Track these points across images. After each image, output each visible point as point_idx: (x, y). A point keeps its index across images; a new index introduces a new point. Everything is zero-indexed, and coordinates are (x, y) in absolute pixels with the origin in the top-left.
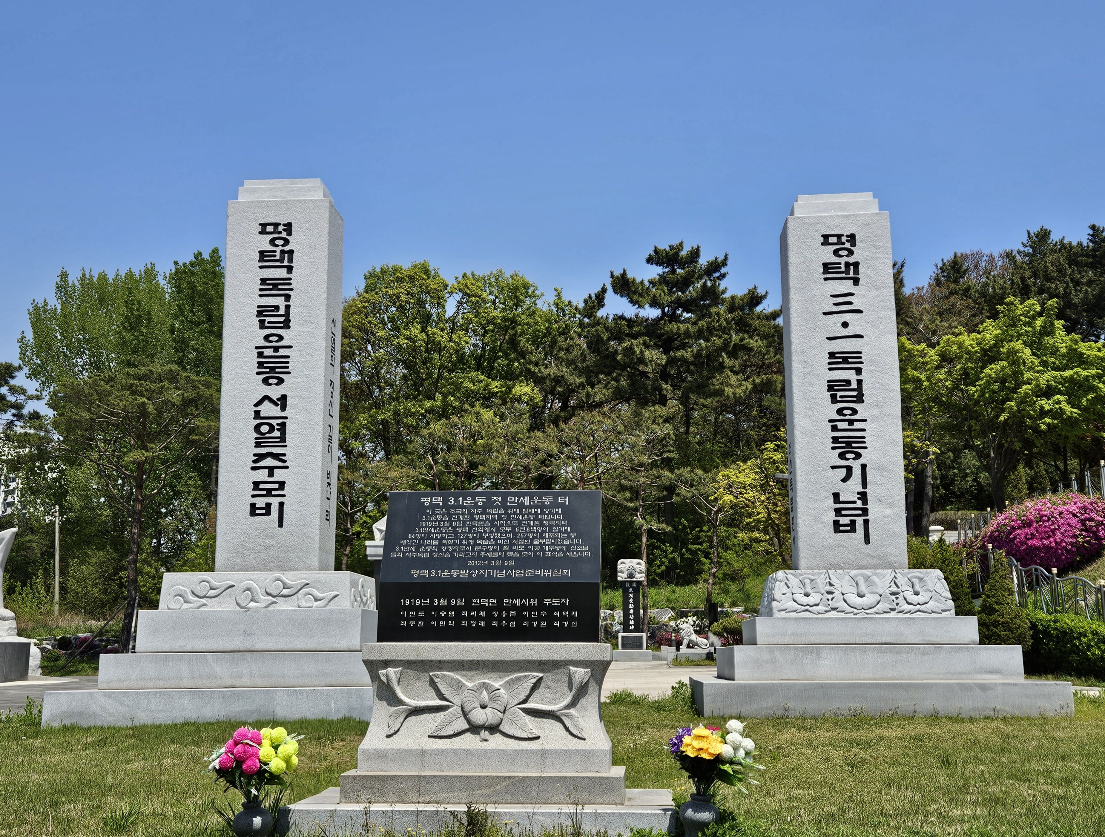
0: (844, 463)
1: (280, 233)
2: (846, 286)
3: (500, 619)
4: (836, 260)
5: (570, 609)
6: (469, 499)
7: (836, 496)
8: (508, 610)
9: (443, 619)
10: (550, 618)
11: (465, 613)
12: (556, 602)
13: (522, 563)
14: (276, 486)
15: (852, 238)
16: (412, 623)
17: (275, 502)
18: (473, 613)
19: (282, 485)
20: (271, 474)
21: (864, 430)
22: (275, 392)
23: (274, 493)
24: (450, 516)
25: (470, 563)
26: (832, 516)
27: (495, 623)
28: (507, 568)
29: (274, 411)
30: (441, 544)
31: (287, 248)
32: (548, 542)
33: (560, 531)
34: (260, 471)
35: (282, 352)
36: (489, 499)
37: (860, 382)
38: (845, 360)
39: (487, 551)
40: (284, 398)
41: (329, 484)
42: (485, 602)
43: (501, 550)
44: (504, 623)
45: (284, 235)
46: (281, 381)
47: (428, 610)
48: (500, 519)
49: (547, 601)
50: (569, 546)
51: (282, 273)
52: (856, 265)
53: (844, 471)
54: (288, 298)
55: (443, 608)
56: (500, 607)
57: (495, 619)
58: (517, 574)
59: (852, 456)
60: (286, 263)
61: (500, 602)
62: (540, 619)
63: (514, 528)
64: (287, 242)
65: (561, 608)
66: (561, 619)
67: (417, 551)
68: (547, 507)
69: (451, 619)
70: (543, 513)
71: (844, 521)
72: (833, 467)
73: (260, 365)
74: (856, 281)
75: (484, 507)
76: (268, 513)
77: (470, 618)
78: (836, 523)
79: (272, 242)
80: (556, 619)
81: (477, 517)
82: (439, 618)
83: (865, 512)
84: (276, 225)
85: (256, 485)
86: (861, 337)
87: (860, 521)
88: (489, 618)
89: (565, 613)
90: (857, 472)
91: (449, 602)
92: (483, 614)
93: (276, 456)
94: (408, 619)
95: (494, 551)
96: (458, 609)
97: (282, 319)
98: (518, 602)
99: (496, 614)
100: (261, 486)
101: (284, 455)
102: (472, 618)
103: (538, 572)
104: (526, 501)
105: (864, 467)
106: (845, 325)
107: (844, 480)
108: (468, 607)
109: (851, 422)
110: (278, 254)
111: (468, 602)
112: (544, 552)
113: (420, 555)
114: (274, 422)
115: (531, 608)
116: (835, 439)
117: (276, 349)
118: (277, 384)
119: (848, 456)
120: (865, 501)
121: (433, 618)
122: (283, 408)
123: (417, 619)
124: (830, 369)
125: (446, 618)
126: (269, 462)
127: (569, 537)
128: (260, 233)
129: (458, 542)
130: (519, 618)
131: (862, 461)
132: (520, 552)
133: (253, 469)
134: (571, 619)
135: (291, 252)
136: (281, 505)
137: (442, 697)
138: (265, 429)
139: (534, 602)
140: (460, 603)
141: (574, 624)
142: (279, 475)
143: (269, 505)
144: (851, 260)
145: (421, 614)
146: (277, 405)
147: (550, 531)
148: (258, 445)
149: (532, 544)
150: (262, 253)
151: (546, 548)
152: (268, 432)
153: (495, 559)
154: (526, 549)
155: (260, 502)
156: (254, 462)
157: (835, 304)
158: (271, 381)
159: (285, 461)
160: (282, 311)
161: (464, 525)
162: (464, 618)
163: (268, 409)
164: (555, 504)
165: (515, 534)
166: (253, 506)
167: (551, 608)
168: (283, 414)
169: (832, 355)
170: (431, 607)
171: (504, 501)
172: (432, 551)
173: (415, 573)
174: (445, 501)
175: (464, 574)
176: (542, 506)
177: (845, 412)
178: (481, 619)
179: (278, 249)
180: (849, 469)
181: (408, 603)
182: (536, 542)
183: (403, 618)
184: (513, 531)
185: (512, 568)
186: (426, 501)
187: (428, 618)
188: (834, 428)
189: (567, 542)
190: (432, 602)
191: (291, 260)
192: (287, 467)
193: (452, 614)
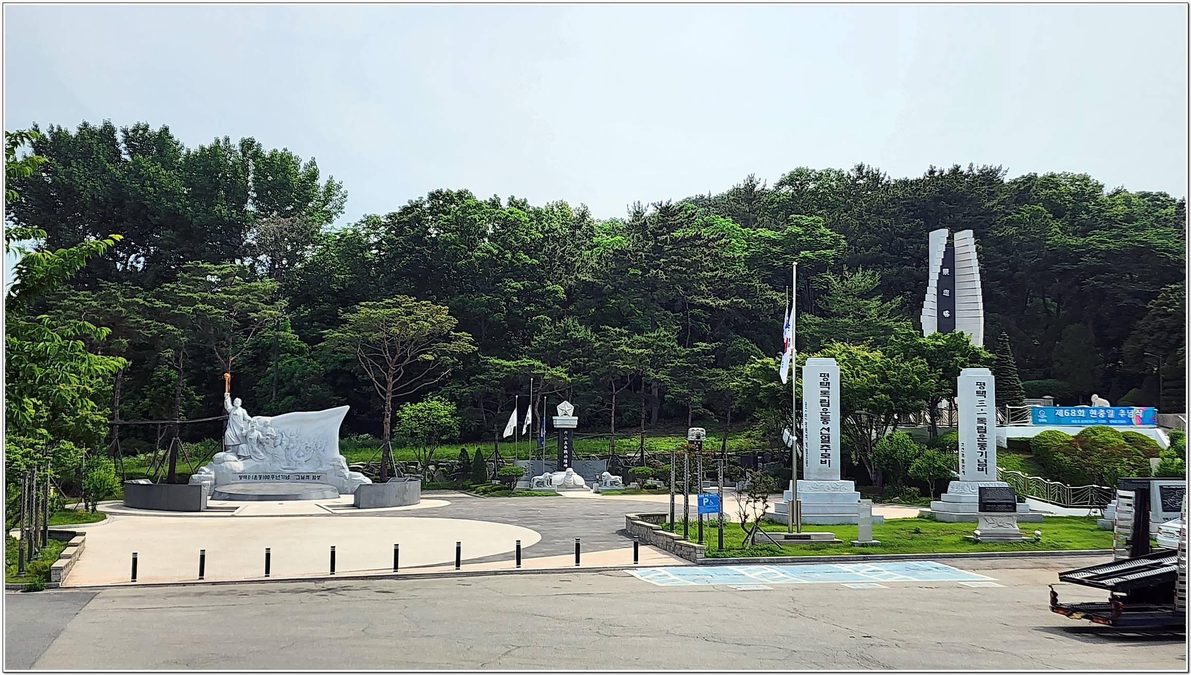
1: (826, 377)
2: (982, 398)
4: (980, 390)
7: (978, 460)
15: (984, 384)
19: (829, 455)
21: (986, 441)
22: (826, 426)
23: (827, 457)
34: (823, 450)
35: (828, 414)
37: (985, 427)
38: (982, 421)
40: (829, 428)
46: (828, 423)
52: (985, 392)
54: (828, 397)
60: (828, 386)
64: (828, 379)
71: (981, 468)
72: (978, 452)
73: (822, 418)
74: (985, 397)
76: (826, 463)
78: (978, 468)
79: (823, 379)
83: (986, 465)
84: (824, 374)
85: (822, 454)
86: (986, 414)
87: (984, 468)
93: (827, 446)
97: (827, 404)
101: (829, 445)
105: (986, 452)
106: (982, 410)
107: (981, 456)
109: (983, 439)
110: (825, 383)
116: (979, 444)
119: (982, 448)
124: (978, 423)
126: (825, 448)
128: (820, 376)
135: (829, 383)
136: (829, 461)
142: (828, 452)
146: (827, 430)
148: (822, 442)
150: (821, 383)
152: (825, 438)
155: (824, 460)
157: (979, 403)
158: (825, 423)
160: (827, 401)
163: (824, 432)
166: (821, 461)
168: (829, 433)
169: (978, 419)
177: (981, 436)
180: (982, 453)
188: (978, 440)
192: (830, 449)
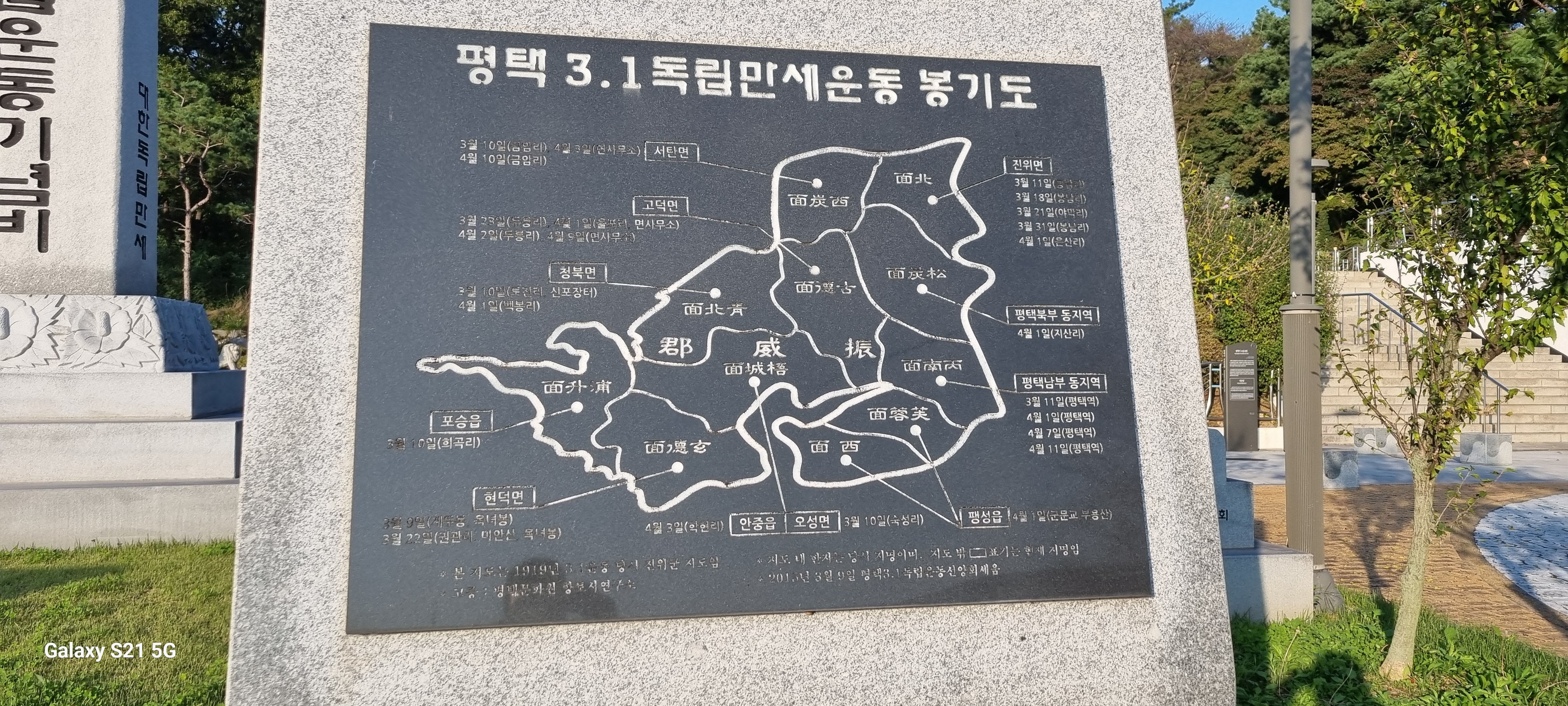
0: (8, 114)
21: (51, 61)
53: (9, 127)
59: (27, 103)
83: (42, 198)
87: (31, 214)
90: (32, 131)
105: (45, 124)
107: (7, 143)
109: (26, 46)
119: (16, 102)
120: (43, 179)
131: (41, 112)
177: (15, 26)
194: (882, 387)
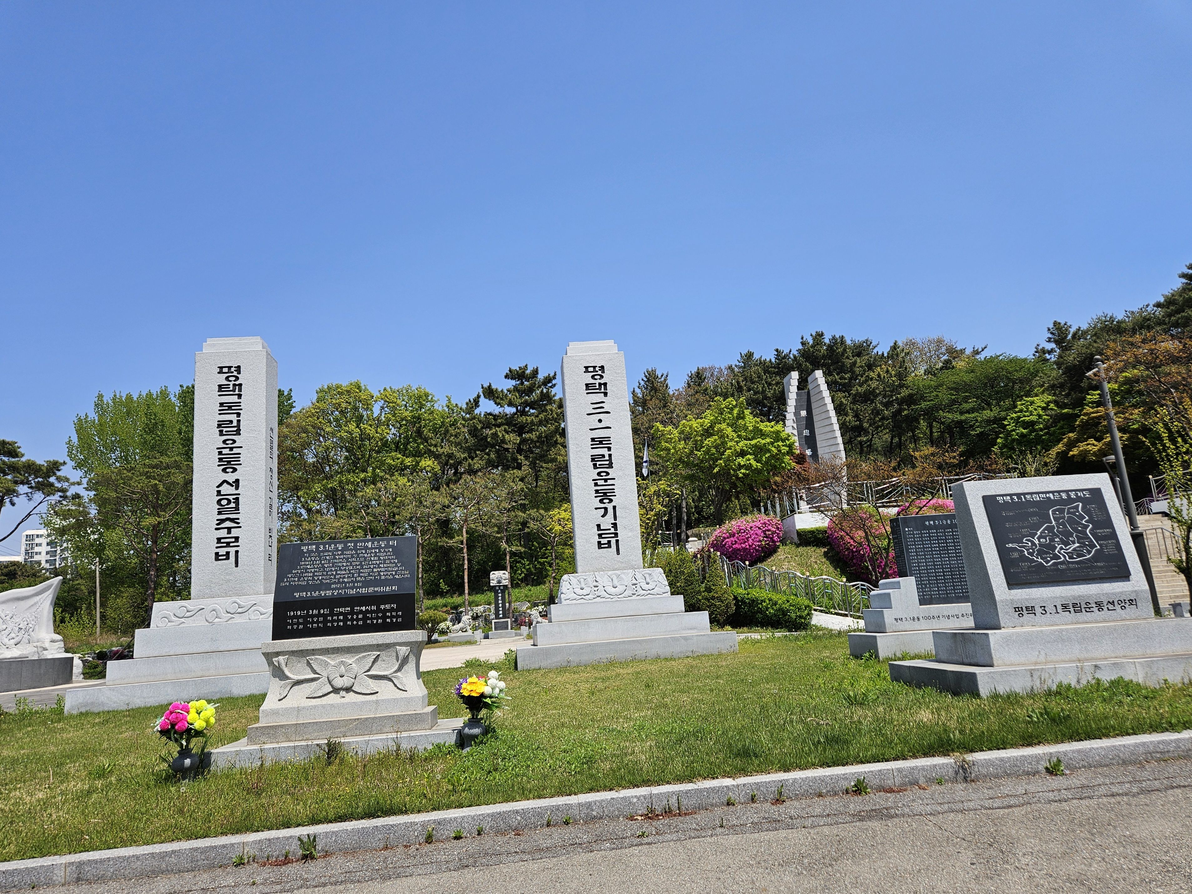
0: (603, 505)
1: (232, 372)
2: (600, 397)
3: (352, 620)
4: (593, 381)
5: (397, 611)
6: (333, 546)
7: (599, 526)
8: (357, 614)
9: (315, 623)
10: (384, 617)
11: (329, 618)
12: (388, 607)
13: (366, 584)
14: (233, 540)
15: (602, 368)
16: (295, 627)
17: (232, 551)
18: (335, 618)
19: (237, 539)
20: (229, 532)
21: (614, 485)
22: (231, 477)
23: (231, 544)
24: (320, 557)
25: (333, 586)
26: (597, 539)
27: (349, 623)
28: (357, 588)
29: (232, 490)
30: (314, 575)
31: (237, 383)
32: (382, 569)
33: (391, 563)
34: (221, 531)
35: (235, 451)
36: (345, 545)
37: (610, 455)
38: (601, 442)
39: (344, 578)
40: (237, 481)
41: (270, 536)
42: (342, 610)
43: (353, 577)
44: (355, 623)
45: (235, 373)
46: (235, 470)
47: (305, 617)
48: (352, 557)
49: (382, 607)
50: (396, 572)
51: (235, 399)
52: (605, 384)
53: (603, 510)
54: (239, 415)
55: (315, 616)
56: (352, 613)
57: (349, 620)
58: (364, 591)
59: (608, 501)
60: (237, 392)
61: (353, 609)
62: (377, 618)
63: (361, 562)
64: (237, 378)
65: (392, 610)
66: (392, 617)
67: (299, 581)
68: (383, 548)
69: (321, 622)
70: (380, 552)
71: (604, 541)
72: (596, 509)
73: (220, 460)
74: (606, 394)
75: (343, 550)
76: (228, 558)
77: (333, 621)
78: (599, 543)
79: (227, 378)
80: (388, 617)
81: (337, 557)
82: (313, 622)
83: (616, 535)
84: (230, 368)
85: (219, 540)
86: (610, 428)
87: (613, 541)
88: (345, 620)
89: (394, 614)
90: (610, 511)
91: (319, 612)
92: (341, 617)
93: (232, 520)
94: (292, 624)
95: (348, 577)
96: (324, 616)
97: (235, 429)
98: (364, 609)
99: (349, 617)
100: (222, 541)
101: (238, 519)
102: (335, 621)
103: (376, 589)
104: (369, 545)
105: (614, 507)
106: (600, 421)
107: (603, 516)
108: (332, 614)
109: (606, 480)
110: (231, 386)
111: (332, 611)
112: (380, 576)
113: (300, 583)
114: (231, 498)
115: (372, 612)
116: (597, 491)
117: (231, 449)
118: (232, 472)
119: (605, 501)
120: (616, 529)
121: (309, 623)
122: (237, 488)
123: (298, 624)
124: (592, 448)
125: (318, 622)
126: (228, 524)
127: (396, 566)
128: (219, 373)
129: (325, 573)
130: (365, 619)
131: (613, 504)
132: (365, 577)
133: (216, 529)
134: (397, 617)
135: (240, 385)
136: (237, 552)
137: (316, 673)
138: (224, 502)
139: (374, 608)
140: (326, 611)
141: (400, 620)
142: (235, 533)
143: (228, 553)
144: (602, 381)
145: (301, 621)
146: (233, 486)
147: (385, 563)
148: (220, 513)
149: (372, 572)
150: (220, 386)
151: (382, 573)
152: (227, 505)
153: (349, 583)
154: (369, 575)
155: (222, 551)
156: (217, 524)
157: (594, 409)
158: (228, 470)
159: (238, 523)
160: (235, 424)
161: (329, 563)
162: (329, 621)
163: (226, 489)
164: (387, 546)
165: (362, 566)
166: (217, 554)
167: (386, 611)
168: (237, 492)
169: (593, 439)
170: (308, 615)
171: (355, 545)
172: (308, 580)
173: (297, 595)
174: (317, 548)
175: (329, 593)
176: (380, 547)
177: (602, 474)
178: (341, 621)
179: (231, 383)
180: (606, 509)
181: (292, 614)
182: (375, 570)
183: (289, 624)
184: (361, 565)
185: (359, 587)
186: (305, 549)
187: (306, 623)
188: (596, 485)
189: (396, 569)
190: (308, 612)
191: (240, 390)
192: (240, 527)
193: (321, 619)
194: (1077, 545)
